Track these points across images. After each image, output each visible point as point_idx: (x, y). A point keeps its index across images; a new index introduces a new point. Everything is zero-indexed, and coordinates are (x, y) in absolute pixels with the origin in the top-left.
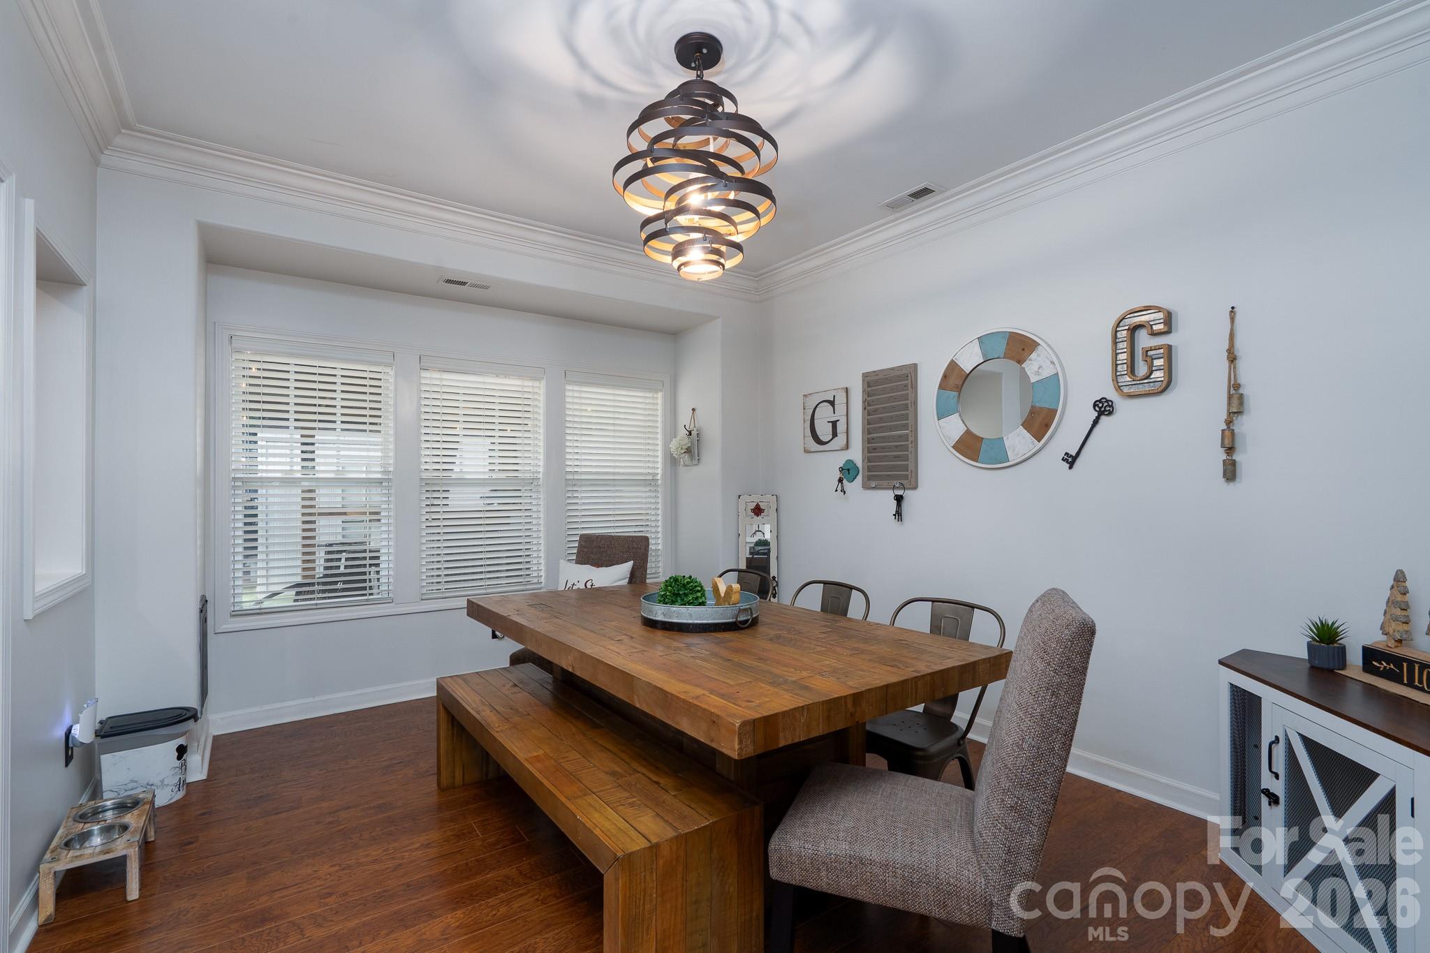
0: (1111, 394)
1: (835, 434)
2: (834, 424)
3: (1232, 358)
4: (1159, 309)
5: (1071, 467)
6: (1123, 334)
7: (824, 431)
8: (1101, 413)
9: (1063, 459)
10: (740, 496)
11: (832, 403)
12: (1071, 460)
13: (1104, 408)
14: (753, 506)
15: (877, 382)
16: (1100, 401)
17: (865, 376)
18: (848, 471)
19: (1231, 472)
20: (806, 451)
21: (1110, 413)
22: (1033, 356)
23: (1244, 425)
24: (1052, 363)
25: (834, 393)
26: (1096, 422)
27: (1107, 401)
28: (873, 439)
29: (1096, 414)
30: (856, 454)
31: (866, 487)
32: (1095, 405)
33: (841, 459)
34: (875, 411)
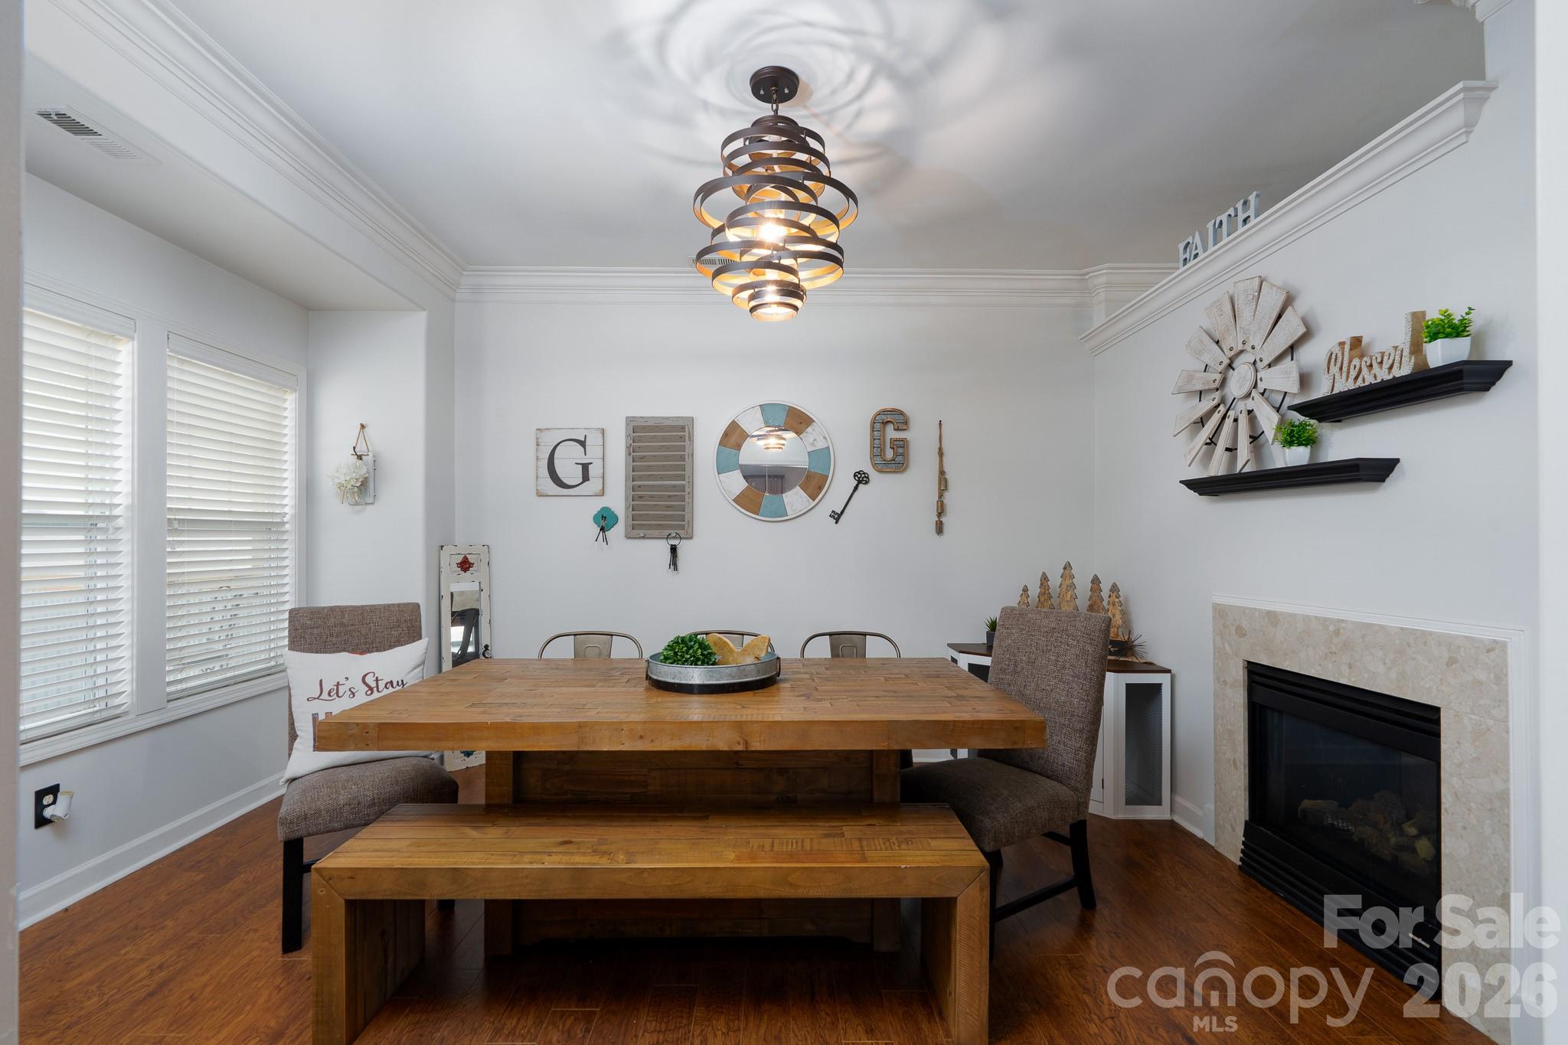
0: (868, 469)
1: (586, 478)
2: (585, 467)
3: (941, 453)
4: (899, 412)
5: (836, 523)
6: (879, 426)
7: (568, 471)
8: (859, 482)
9: (831, 516)
10: (442, 547)
11: (583, 443)
12: (837, 517)
13: (861, 478)
14: (460, 559)
15: (644, 429)
16: (859, 473)
17: (629, 420)
18: (605, 521)
19: (940, 529)
20: (540, 495)
21: (867, 483)
22: (809, 429)
23: (948, 498)
24: (825, 438)
25: (586, 432)
26: (856, 488)
27: (864, 473)
28: (640, 487)
29: (856, 483)
30: (617, 500)
31: (628, 536)
32: (855, 476)
33: (597, 505)
34: (642, 458)
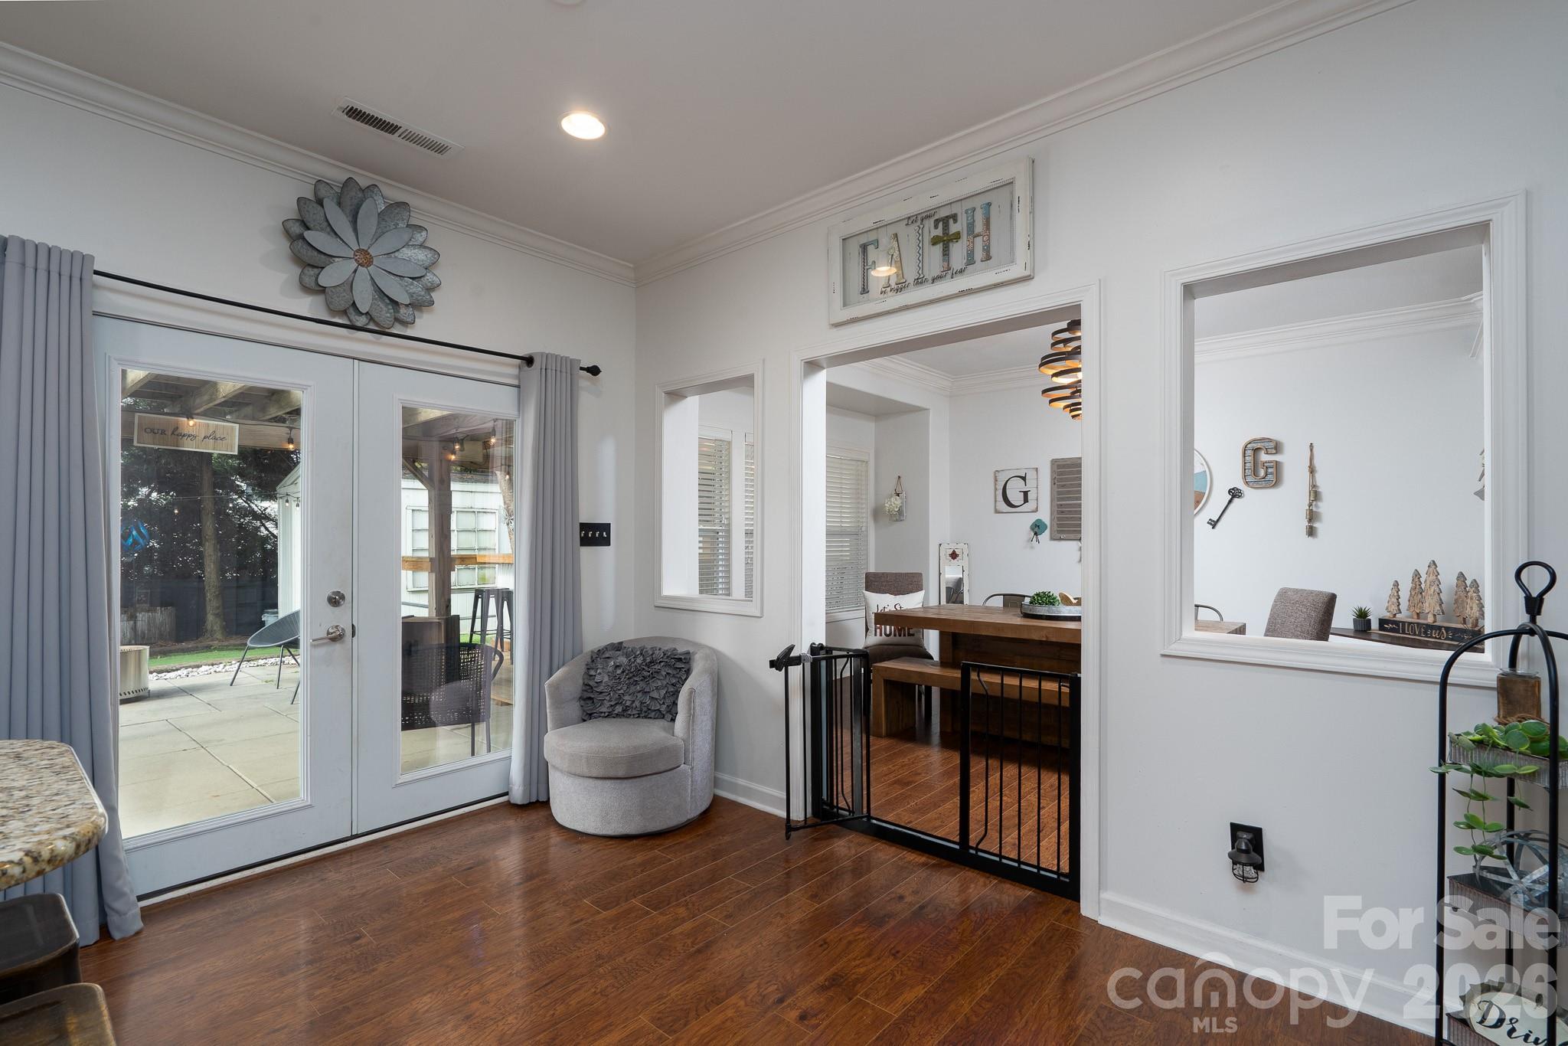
0: (1241, 485)
1: (1026, 500)
2: (1026, 494)
3: (1312, 470)
4: (1270, 440)
5: (1214, 528)
6: (1249, 453)
7: (1015, 497)
8: (1234, 496)
9: (1208, 523)
10: (940, 545)
11: (1024, 478)
12: (1214, 524)
13: (1235, 494)
14: (951, 552)
15: (1064, 466)
16: (1233, 489)
17: (1054, 462)
18: (1037, 528)
19: (1311, 532)
20: (997, 512)
21: (1239, 497)
23: (1319, 507)
24: (1202, 464)
25: (1026, 471)
26: (1230, 502)
27: (1238, 489)
28: (1061, 505)
29: (1230, 497)
30: (1045, 515)
31: (1052, 539)
32: (1229, 492)
33: (1032, 518)
34: (1063, 486)
